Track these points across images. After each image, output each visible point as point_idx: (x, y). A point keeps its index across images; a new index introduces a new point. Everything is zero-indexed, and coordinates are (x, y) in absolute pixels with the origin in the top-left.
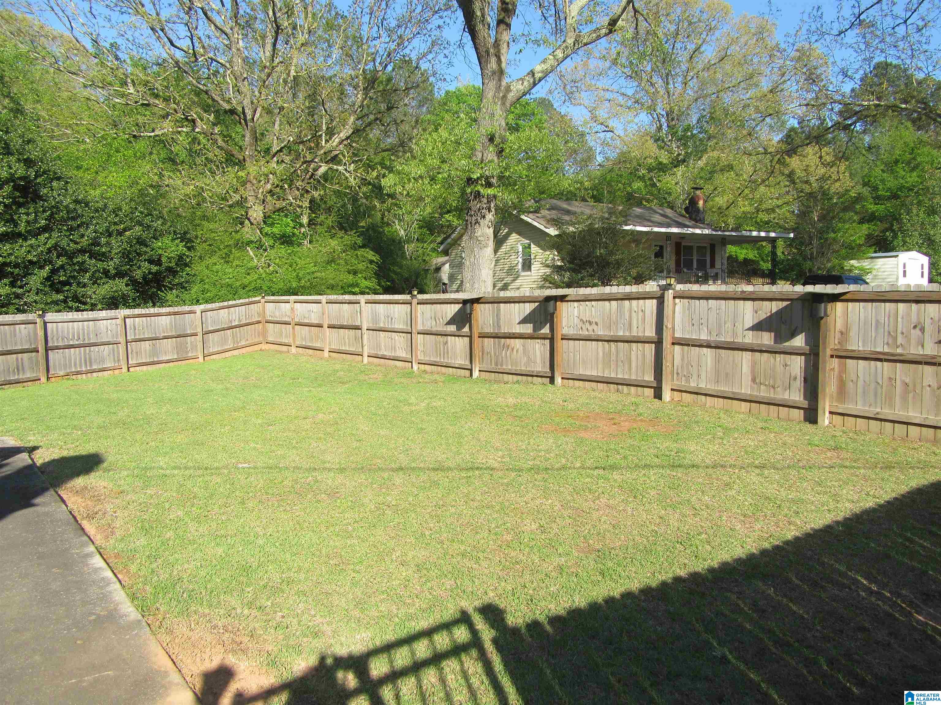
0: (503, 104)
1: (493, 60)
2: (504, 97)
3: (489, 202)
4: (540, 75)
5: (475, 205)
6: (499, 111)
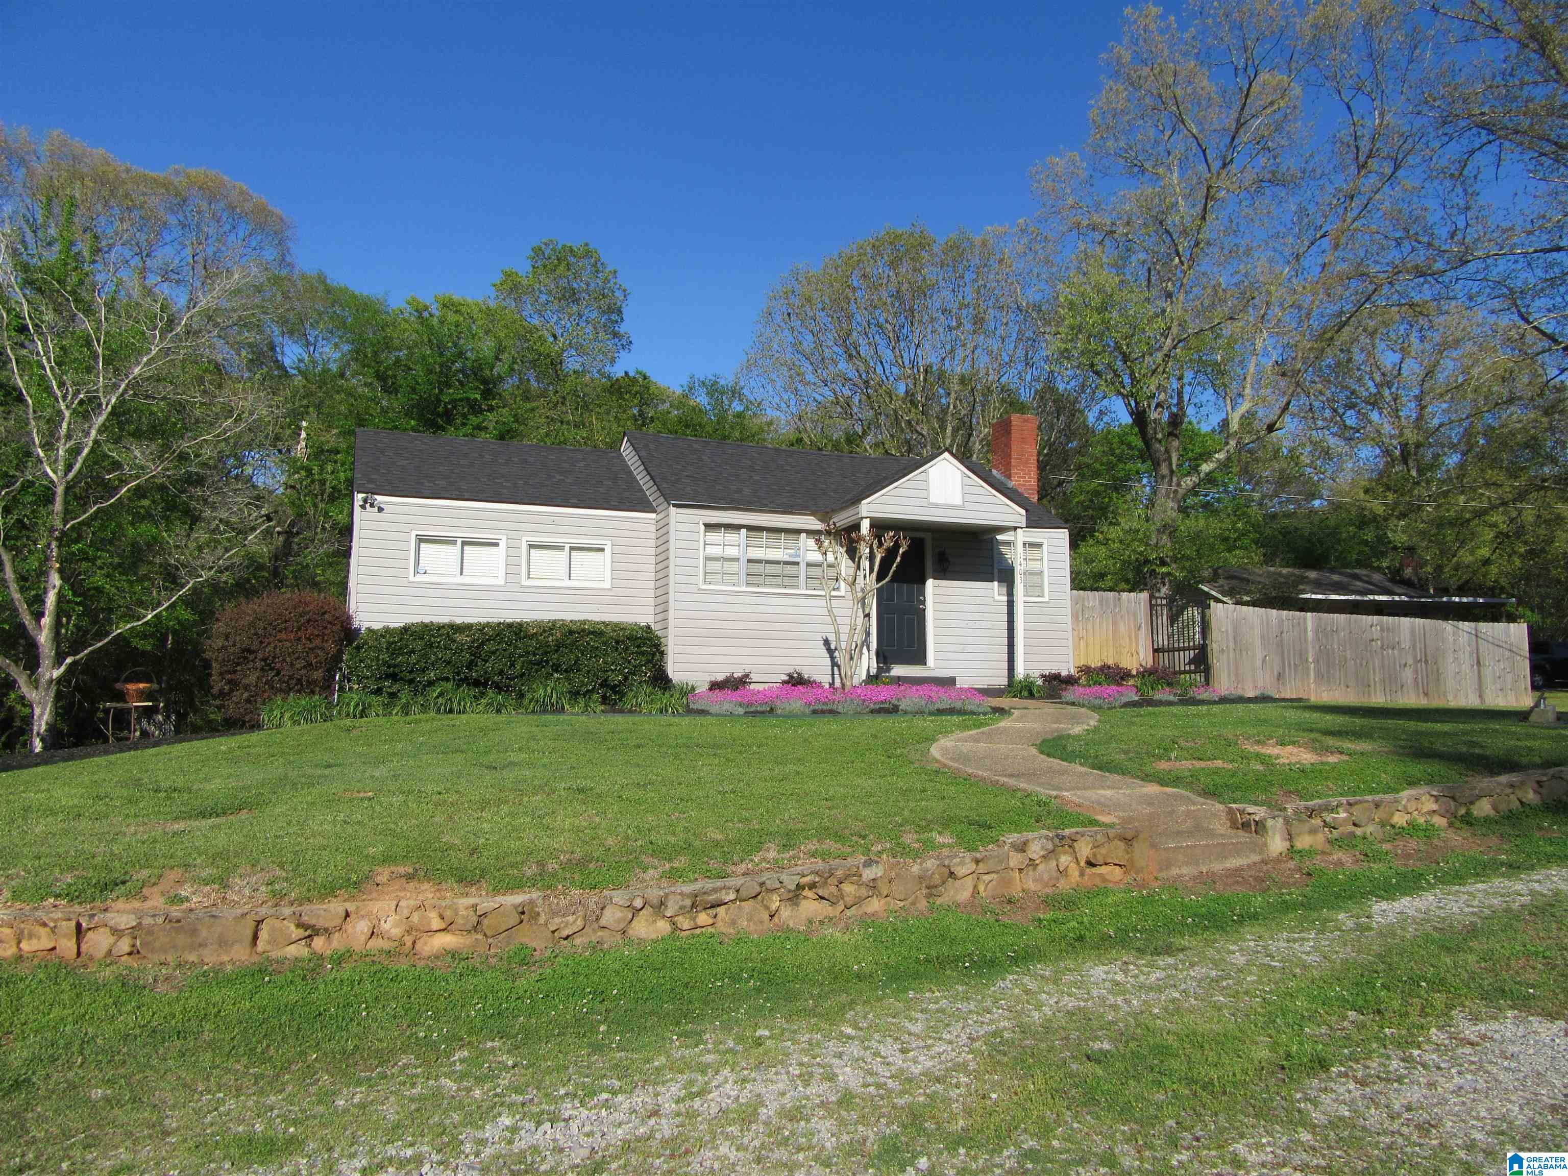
0: (1174, 498)
1: (1164, 464)
2: (1176, 492)
3: (1163, 578)
6: (1170, 503)
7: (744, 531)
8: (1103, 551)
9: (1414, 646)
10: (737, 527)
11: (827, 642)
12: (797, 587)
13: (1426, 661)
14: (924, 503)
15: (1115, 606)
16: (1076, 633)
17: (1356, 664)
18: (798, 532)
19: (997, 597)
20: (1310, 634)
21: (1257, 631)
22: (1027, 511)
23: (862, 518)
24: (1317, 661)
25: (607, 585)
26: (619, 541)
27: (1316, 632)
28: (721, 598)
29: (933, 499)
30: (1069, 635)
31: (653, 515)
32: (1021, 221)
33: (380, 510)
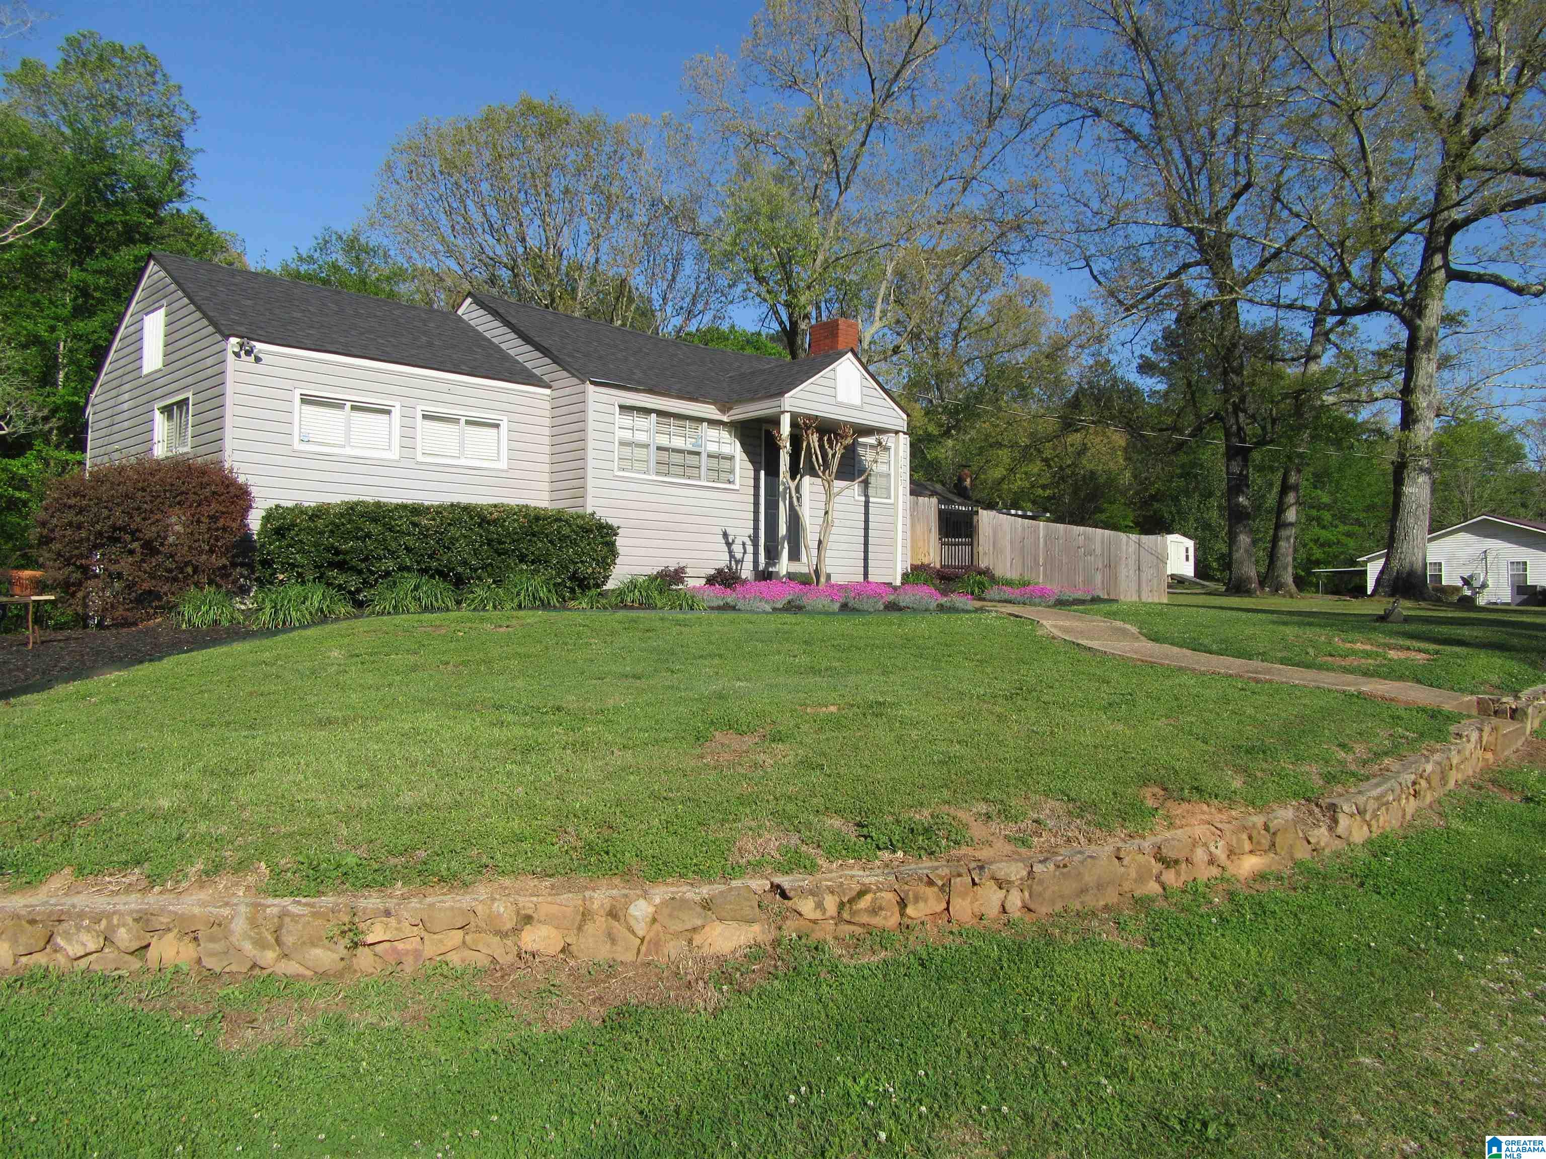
7: (654, 415)
10: (647, 411)
11: (725, 535)
12: (699, 478)
14: (832, 400)
15: (914, 509)
17: (1068, 567)
18: (701, 420)
19: (857, 498)
20: (1041, 540)
21: (1008, 537)
22: (908, 415)
23: (783, 412)
24: (1045, 565)
25: (503, 464)
26: (516, 417)
27: (1045, 537)
28: (633, 486)
29: (840, 398)
31: (548, 391)
32: (666, 113)
33: (258, 360)
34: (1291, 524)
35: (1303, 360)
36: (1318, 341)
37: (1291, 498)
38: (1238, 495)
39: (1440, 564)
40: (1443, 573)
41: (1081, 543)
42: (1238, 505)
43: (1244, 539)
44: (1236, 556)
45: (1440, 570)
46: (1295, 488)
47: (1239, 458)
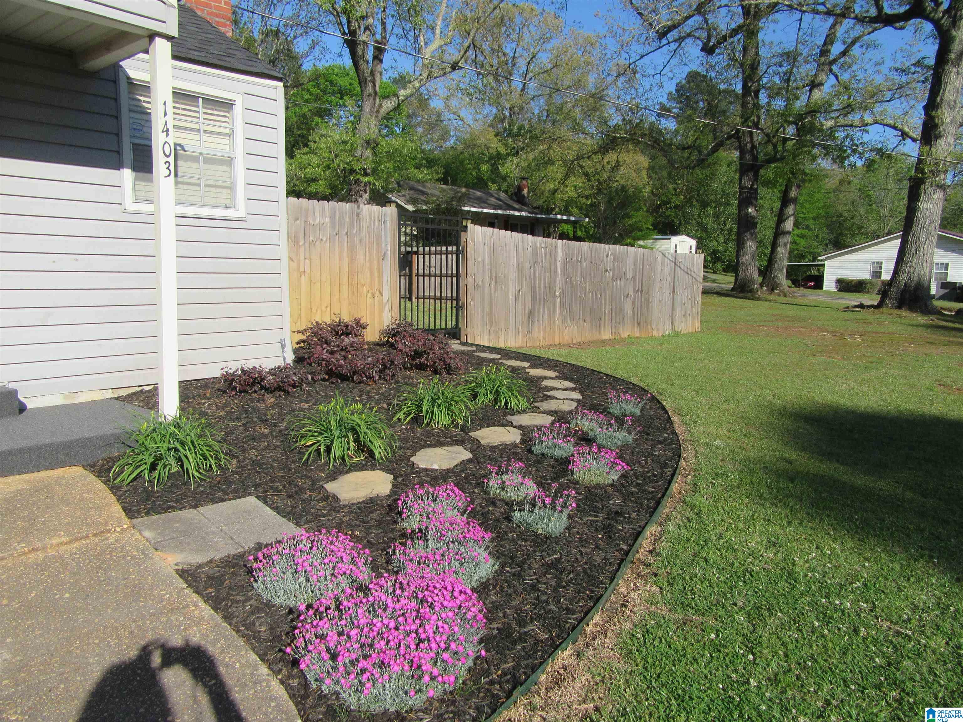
0: (376, 117)
1: (370, 85)
2: (378, 112)
3: (365, 186)
4: (403, 98)
5: (355, 188)
6: (373, 121)
8: (315, 160)
9: (635, 276)
13: (642, 291)
15: (352, 225)
16: (294, 265)
17: (592, 296)
20: (559, 264)
21: (513, 261)
24: (563, 296)
30: (284, 266)
34: (789, 233)
35: (808, 88)
36: (823, 70)
37: (790, 210)
38: (747, 207)
39: (881, 263)
40: (883, 270)
41: (609, 266)
42: (747, 215)
43: (750, 245)
44: (742, 260)
45: (881, 268)
46: (795, 201)
47: (751, 174)
